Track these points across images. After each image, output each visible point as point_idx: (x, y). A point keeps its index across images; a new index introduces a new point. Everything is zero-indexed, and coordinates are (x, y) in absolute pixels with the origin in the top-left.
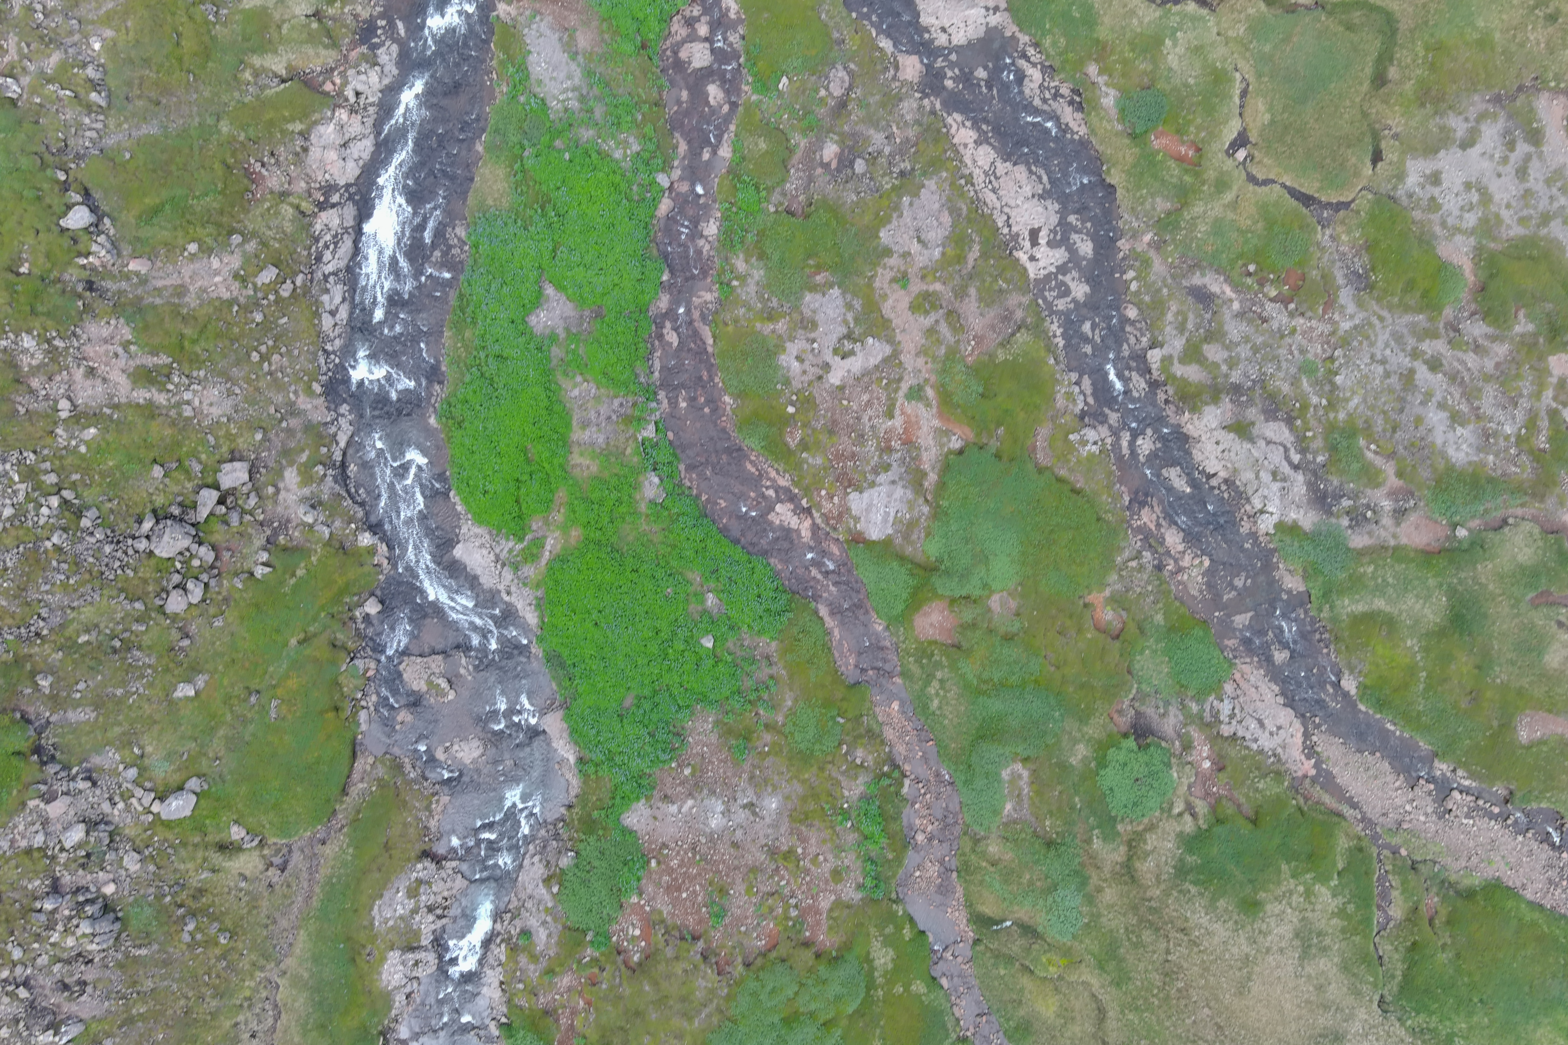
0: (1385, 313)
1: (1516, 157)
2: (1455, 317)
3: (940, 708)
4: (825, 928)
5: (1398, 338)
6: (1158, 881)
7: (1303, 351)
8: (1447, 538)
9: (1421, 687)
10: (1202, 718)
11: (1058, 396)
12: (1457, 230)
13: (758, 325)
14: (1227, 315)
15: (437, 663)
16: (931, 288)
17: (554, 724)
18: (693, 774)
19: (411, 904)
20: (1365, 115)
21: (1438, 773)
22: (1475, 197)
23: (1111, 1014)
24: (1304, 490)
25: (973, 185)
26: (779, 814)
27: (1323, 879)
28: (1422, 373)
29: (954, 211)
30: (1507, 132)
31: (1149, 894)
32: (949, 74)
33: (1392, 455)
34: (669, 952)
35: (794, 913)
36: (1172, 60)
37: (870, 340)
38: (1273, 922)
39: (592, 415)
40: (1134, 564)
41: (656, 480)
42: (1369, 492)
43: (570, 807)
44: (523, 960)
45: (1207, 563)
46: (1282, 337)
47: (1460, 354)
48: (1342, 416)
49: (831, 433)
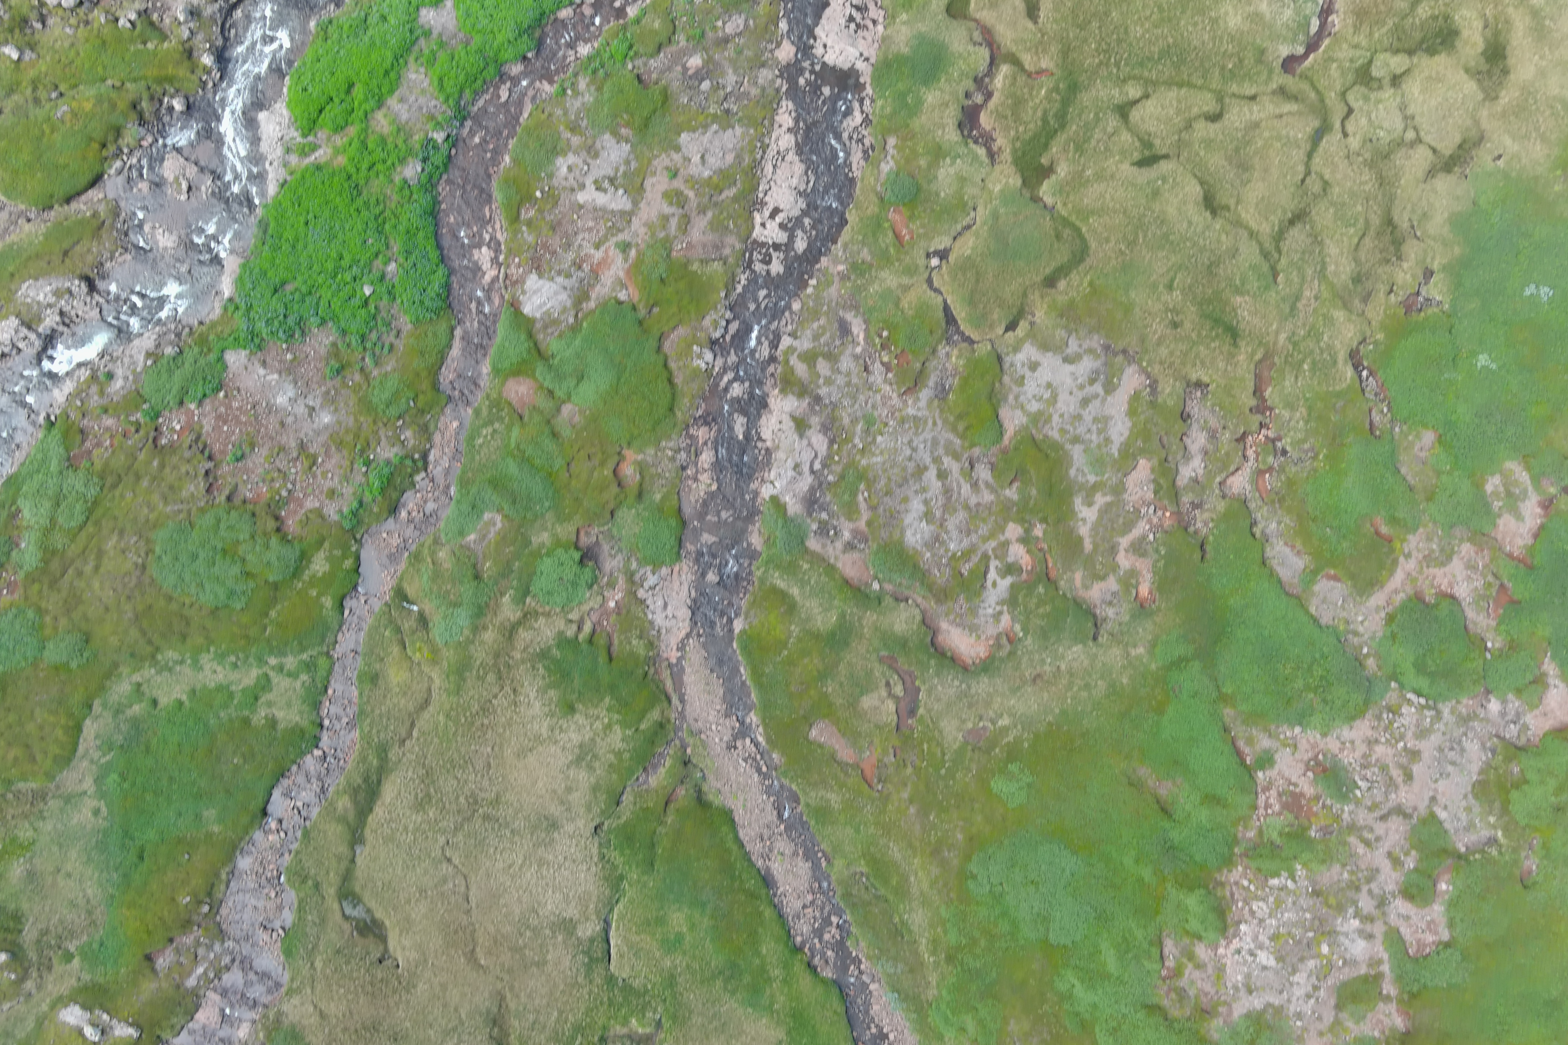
0: (939, 422)
1: (1089, 390)
2: (978, 458)
3: (481, 446)
4: (298, 518)
5: (935, 442)
6: (525, 649)
7: (874, 407)
8: (866, 584)
9: (778, 659)
10: (632, 574)
11: (708, 318)
12: (1022, 407)
13: (562, 128)
14: (848, 352)
15: (192, 171)
16: (686, 192)
17: (232, 264)
18: (292, 361)
19: (52, 299)
20: (1025, 295)
21: (748, 720)
22: (1047, 395)
23: (431, 708)
24: (806, 488)
25: (764, 152)
26: (326, 427)
27: (624, 724)
28: (932, 473)
29: (739, 157)
30: (1097, 372)
31: (514, 653)
32: (807, 75)
33: (873, 508)
34: (187, 454)
35: (284, 493)
36: (942, 173)
37: (621, 192)
38: (573, 727)
39: (412, 99)
40: (670, 453)
41: (419, 169)
42: (842, 519)
43: (201, 323)
44: (94, 389)
45: (714, 487)
46: (870, 389)
47: (962, 481)
48: (864, 462)
49: (553, 228)
